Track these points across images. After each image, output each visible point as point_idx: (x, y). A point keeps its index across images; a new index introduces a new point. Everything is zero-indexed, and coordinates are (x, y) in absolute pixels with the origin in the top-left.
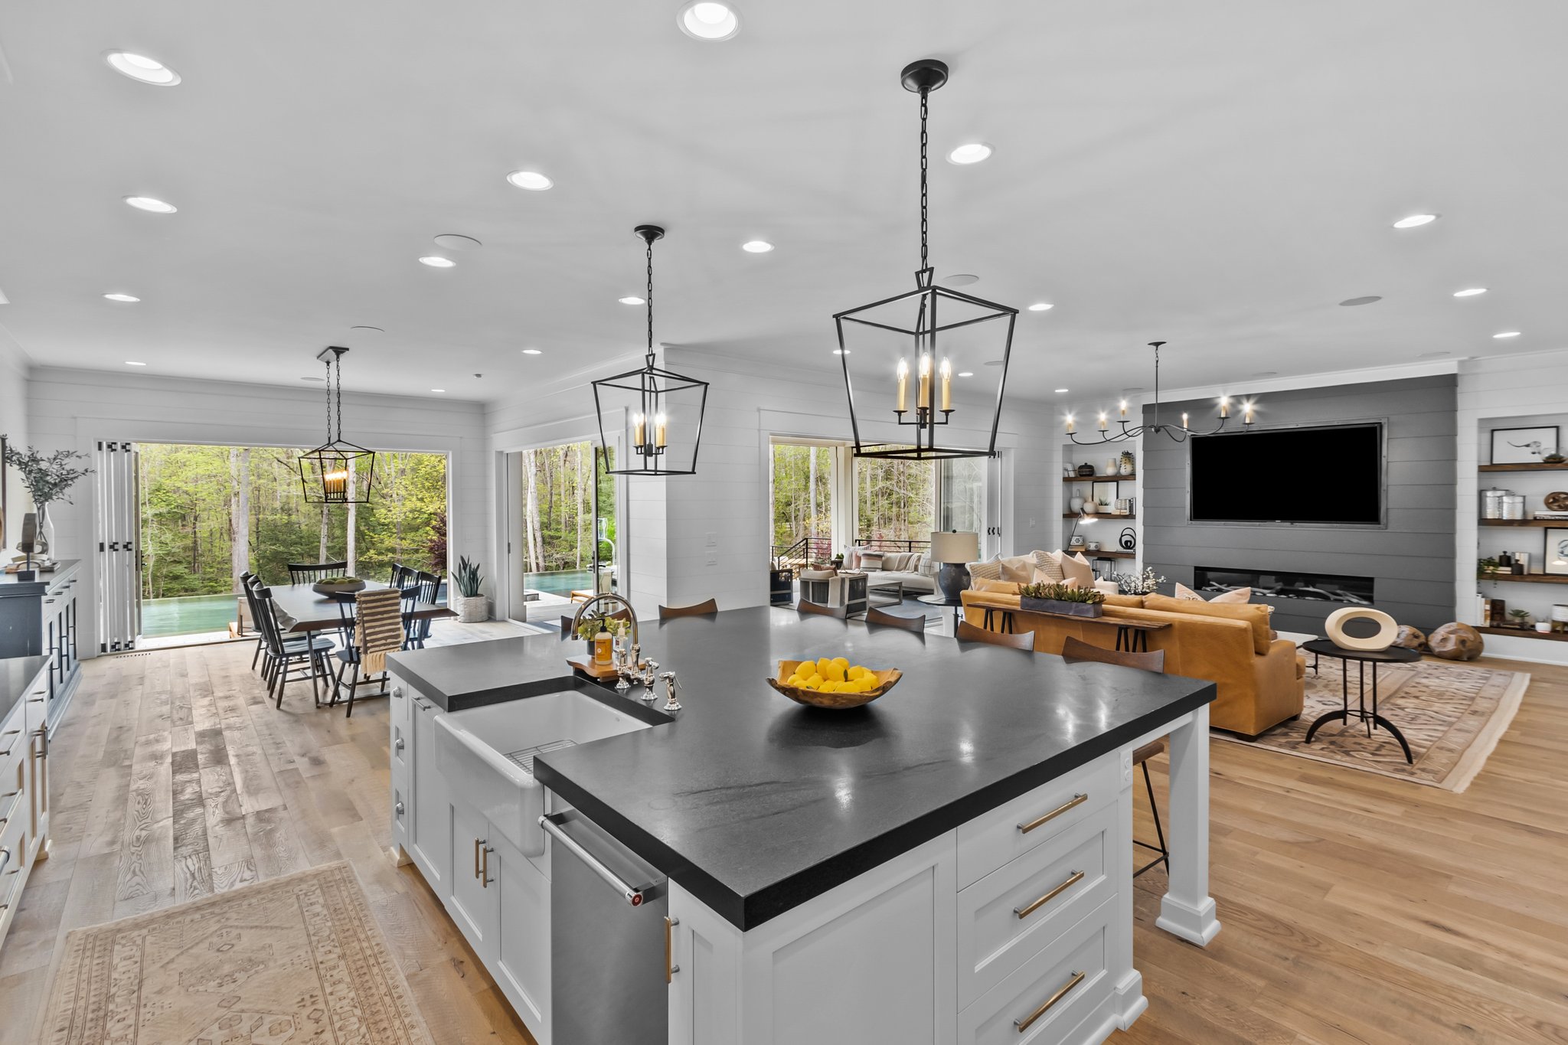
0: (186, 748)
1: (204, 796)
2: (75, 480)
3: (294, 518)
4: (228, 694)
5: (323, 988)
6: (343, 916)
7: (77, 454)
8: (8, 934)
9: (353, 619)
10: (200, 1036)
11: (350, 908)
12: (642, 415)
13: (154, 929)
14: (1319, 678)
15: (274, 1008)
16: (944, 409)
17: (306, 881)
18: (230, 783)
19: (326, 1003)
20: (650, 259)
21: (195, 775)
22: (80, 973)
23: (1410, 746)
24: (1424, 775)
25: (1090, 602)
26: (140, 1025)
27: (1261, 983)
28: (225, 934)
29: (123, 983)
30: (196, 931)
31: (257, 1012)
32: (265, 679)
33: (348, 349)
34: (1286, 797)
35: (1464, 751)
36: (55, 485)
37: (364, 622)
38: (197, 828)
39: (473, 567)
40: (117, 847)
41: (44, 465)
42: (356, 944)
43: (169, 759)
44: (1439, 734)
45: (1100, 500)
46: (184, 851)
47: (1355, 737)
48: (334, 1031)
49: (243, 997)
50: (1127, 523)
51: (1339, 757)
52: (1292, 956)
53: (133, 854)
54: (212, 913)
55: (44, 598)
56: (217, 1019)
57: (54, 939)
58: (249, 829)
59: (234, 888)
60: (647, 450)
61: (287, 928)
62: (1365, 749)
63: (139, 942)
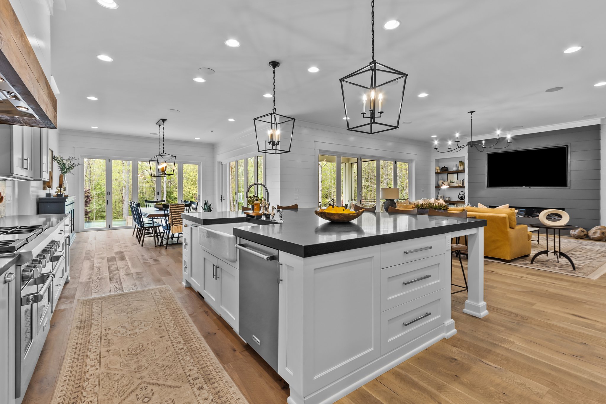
0: (112, 256)
1: (118, 268)
2: (75, 167)
3: (144, 196)
4: (125, 242)
5: (161, 316)
6: (167, 299)
7: (75, 158)
8: (59, 299)
9: (168, 214)
10: (122, 325)
11: (169, 297)
12: (271, 130)
13: (105, 300)
14: (540, 245)
15: (145, 320)
16: (380, 111)
17: (154, 290)
18: (127, 265)
19: (162, 319)
20: (274, 74)
21: (115, 263)
22: (82, 309)
23: (575, 265)
24: (580, 274)
25: (443, 209)
26: (103, 322)
27: (503, 329)
28: (128, 302)
29: (96, 312)
30: (119, 301)
31: (140, 321)
32: (137, 239)
33: (167, 120)
34: (521, 279)
35: (598, 268)
36: (68, 169)
37: (172, 215)
38: (117, 276)
39: (209, 204)
40: (91, 280)
41: (64, 162)
42: (171, 306)
43: (106, 259)
44: (589, 262)
45: (450, 181)
46: (113, 281)
47: (552, 262)
48: (165, 326)
49: (135, 317)
50: (461, 190)
51: (544, 268)
52: (516, 322)
53: (96, 282)
54: (123, 297)
55: (66, 204)
56: (127, 322)
57: (73, 301)
58: (134, 277)
59: (130, 291)
60: (273, 143)
61: (148, 301)
62: (556, 266)
63: (100, 302)
